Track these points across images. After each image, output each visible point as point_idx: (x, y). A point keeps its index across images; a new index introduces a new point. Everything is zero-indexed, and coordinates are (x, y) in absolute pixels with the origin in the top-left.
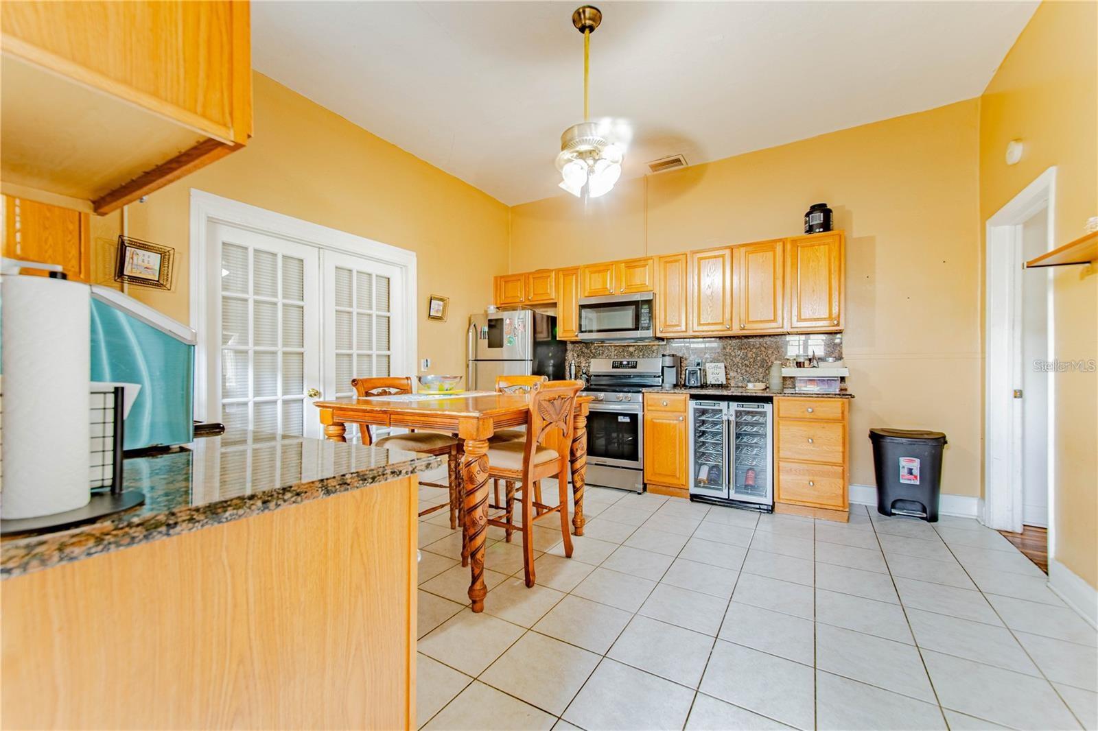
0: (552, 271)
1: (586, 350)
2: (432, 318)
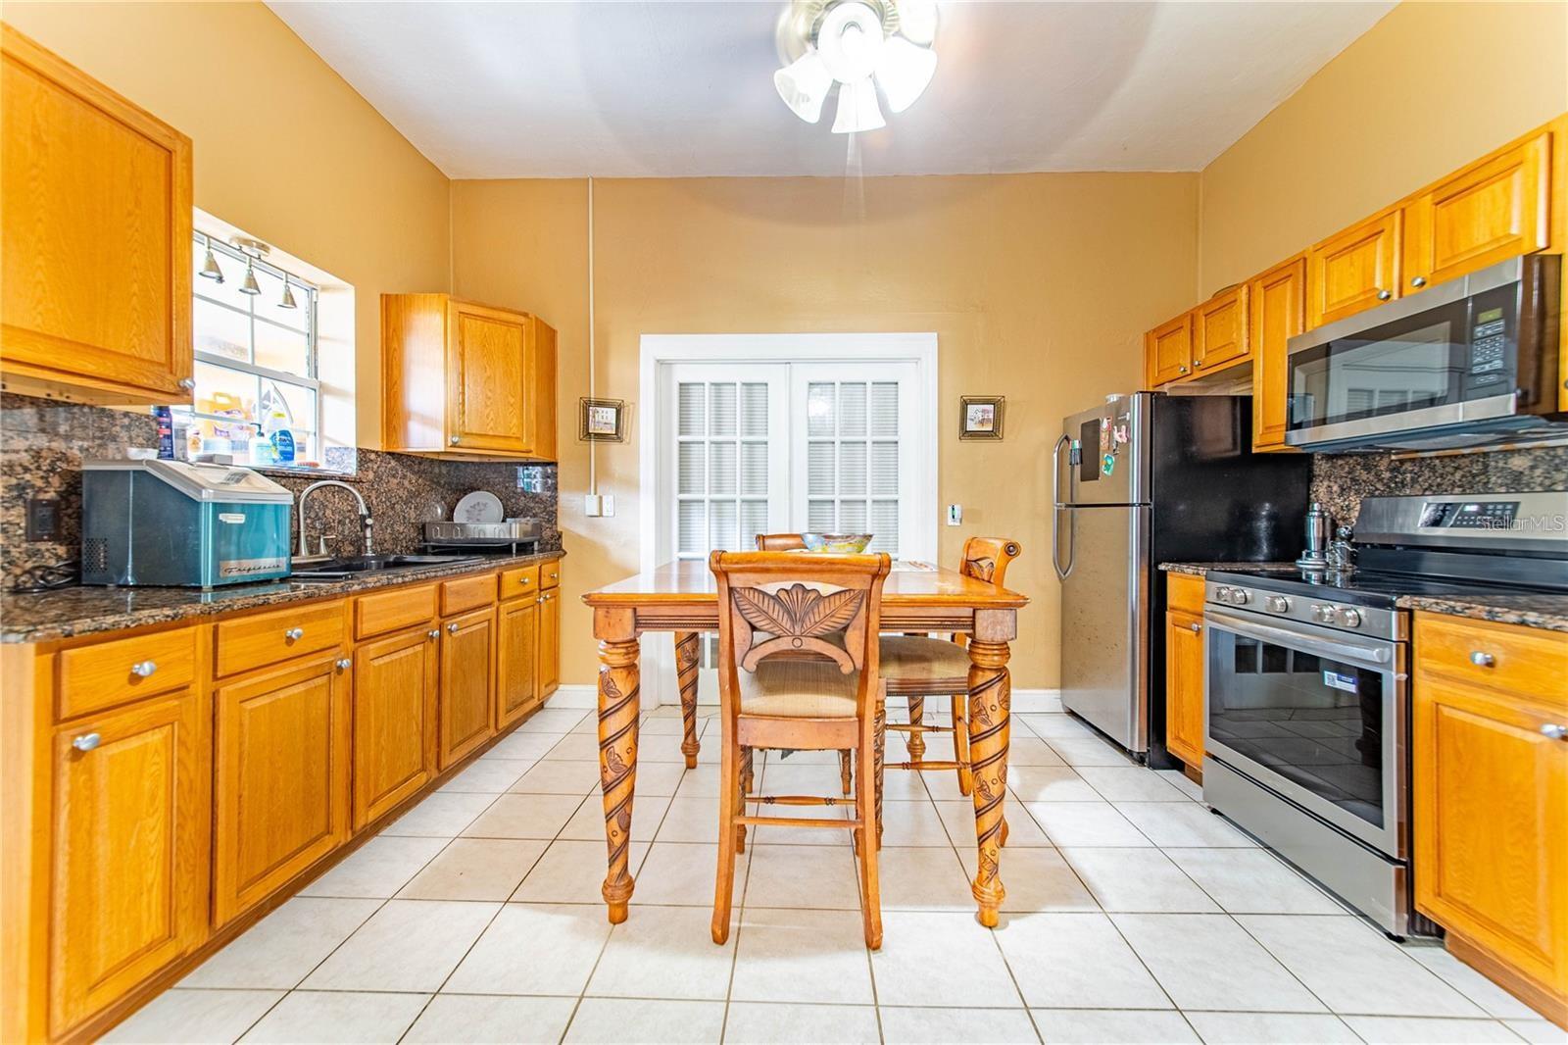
0: (1239, 286)
1: (1364, 476)
2: (971, 436)
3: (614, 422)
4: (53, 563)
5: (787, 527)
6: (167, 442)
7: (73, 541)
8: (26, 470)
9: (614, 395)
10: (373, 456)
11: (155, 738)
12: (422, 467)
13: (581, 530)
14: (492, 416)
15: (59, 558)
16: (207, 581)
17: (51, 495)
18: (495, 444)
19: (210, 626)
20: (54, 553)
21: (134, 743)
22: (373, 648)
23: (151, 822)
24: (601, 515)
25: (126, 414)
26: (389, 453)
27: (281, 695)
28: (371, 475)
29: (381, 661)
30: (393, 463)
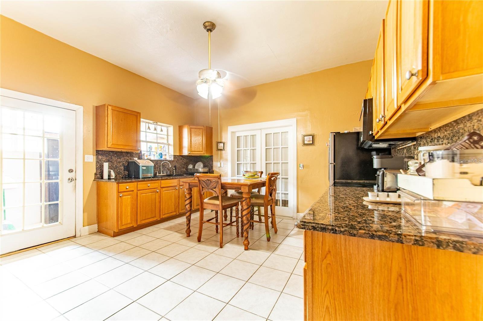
2: (306, 145)
3: (223, 146)
4: (126, 174)
5: (260, 169)
6: (141, 156)
7: (128, 171)
8: (124, 162)
9: (223, 141)
10: (177, 156)
11: (129, 197)
12: (188, 158)
13: (218, 170)
14: (197, 147)
15: (127, 173)
16: (141, 177)
17: (126, 165)
18: (197, 153)
19: (137, 183)
20: (126, 172)
21: (127, 197)
22: (164, 189)
23: (129, 207)
24: (221, 167)
25: (135, 153)
26: (180, 156)
27: (147, 194)
28: (176, 160)
29: (166, 192)
30: (181, 157)
